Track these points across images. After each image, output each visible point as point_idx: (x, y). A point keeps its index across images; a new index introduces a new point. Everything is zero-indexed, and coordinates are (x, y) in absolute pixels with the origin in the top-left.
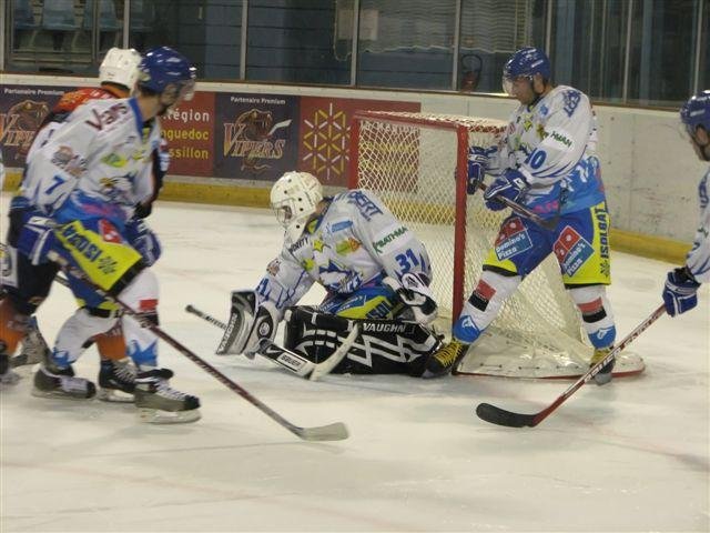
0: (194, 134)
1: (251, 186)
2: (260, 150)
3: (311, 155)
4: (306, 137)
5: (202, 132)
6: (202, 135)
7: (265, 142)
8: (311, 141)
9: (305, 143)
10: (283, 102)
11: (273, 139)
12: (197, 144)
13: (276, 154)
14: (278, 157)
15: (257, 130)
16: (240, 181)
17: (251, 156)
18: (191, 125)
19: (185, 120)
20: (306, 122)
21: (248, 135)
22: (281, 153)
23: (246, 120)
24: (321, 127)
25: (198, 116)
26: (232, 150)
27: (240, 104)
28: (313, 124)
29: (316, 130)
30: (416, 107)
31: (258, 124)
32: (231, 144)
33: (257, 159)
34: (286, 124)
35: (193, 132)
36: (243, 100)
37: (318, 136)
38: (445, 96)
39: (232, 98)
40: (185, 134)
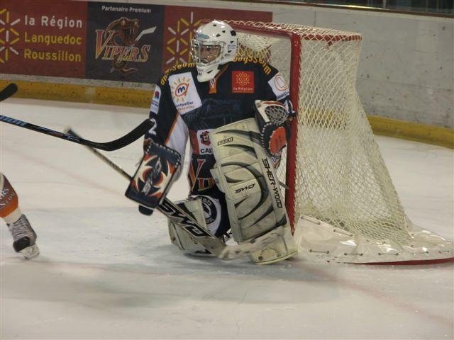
0: (68, 40)
1: (119, 86)
2: (128, 54)
3: (173, 59)
4: (169, 42)
5: (76, 37)
6: (76, 41)
7: (132, 47)
8: (173, 46)
9: (168, 48)
10: (149, 11)
11: (139, 45)
12: (71, 49)
13: (143, 58)
14: (144, 61)
15: (125, 37)
16: (109, 82)
17: (120, 59)
18: (66, 31)
19: (61, 26)
20: (170, 29)
21: (117, 40)
22: (146, 56)
23: (115, 27)
24: (182, 33)
25: (72, 24)
26: (102, 55)
27: (110, 12)
28: (176, 30)
29: (178, 36)
30: (267, 17)
31: (126, 31)
32: (102, 49)
33: (125, 62)
34: (152, 30)
35: (67, 37)
36: (114, 9)
37: (180, 42)
38: (294, 7)
39: (103, 7)
40: (60, 39)
